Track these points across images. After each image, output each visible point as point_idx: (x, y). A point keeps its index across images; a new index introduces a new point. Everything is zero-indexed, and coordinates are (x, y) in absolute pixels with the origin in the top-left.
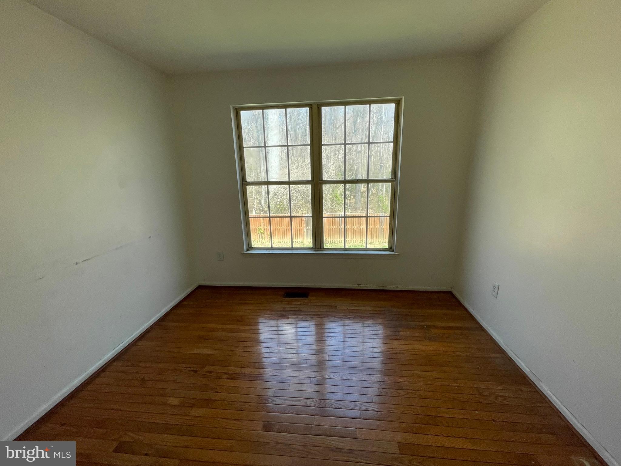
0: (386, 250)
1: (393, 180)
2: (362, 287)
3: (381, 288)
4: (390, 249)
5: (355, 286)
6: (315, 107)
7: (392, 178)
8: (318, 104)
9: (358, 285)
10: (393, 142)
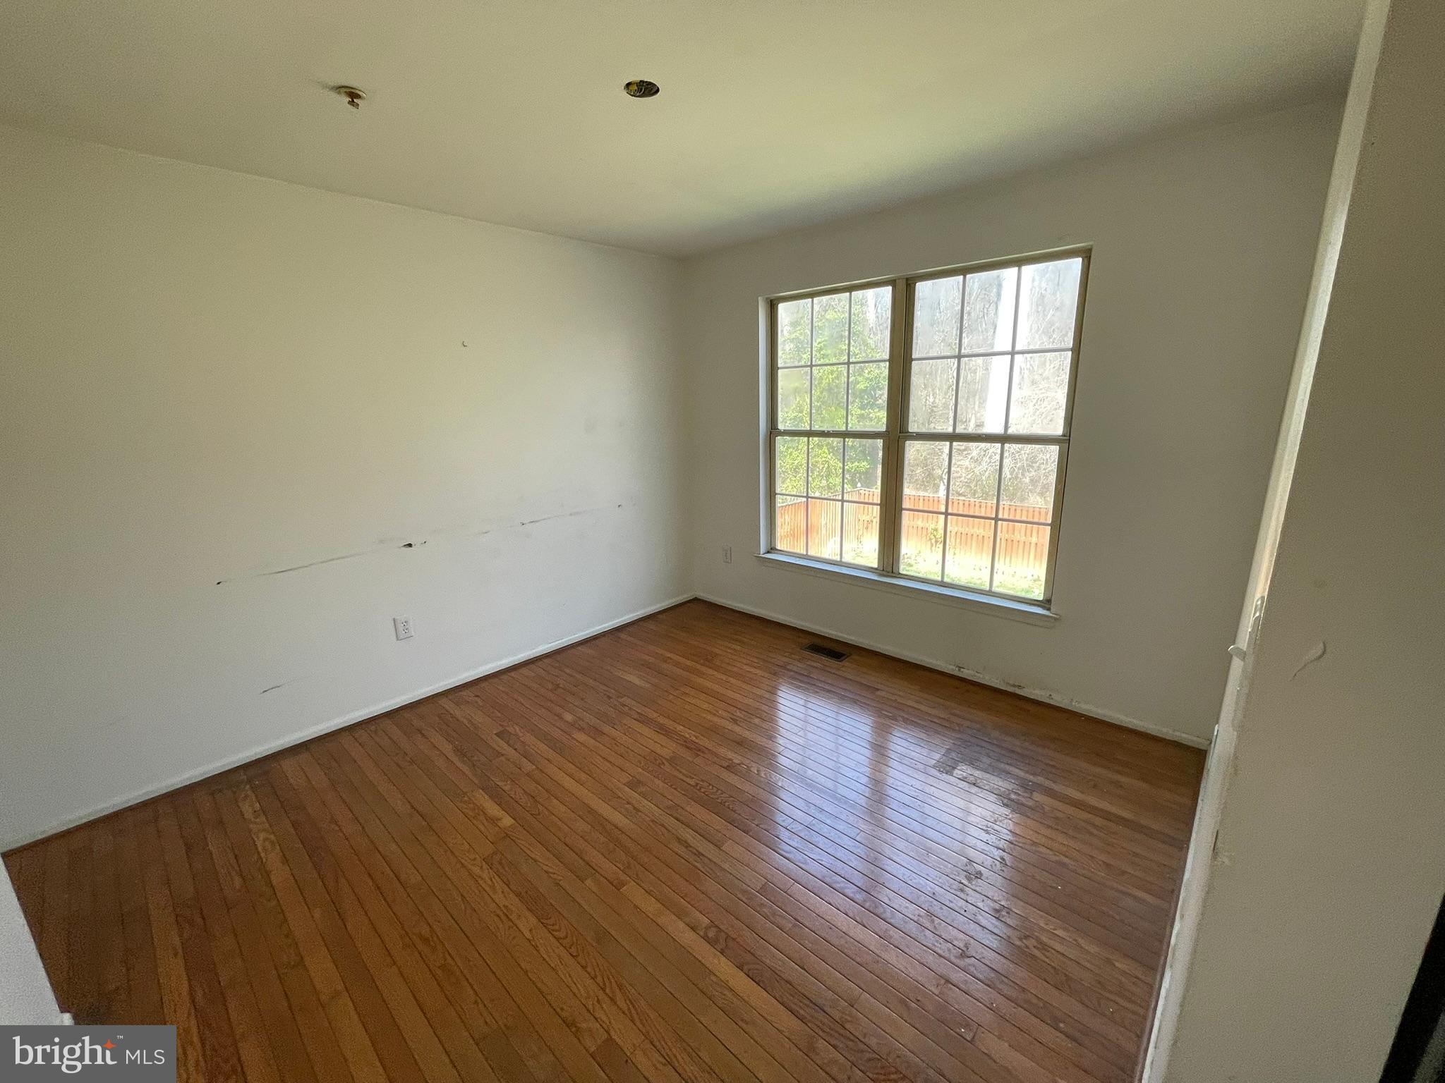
0: (1036, 602)
1: (1064, 441)
2: (966, 673)
3: (1011, 689)
4: (1046, 603)
5: (950, 668)
6: (902, 285)
7: (1064, 435)
8: (907, 279)
9: (957, 666)
10: (1072, 350)
